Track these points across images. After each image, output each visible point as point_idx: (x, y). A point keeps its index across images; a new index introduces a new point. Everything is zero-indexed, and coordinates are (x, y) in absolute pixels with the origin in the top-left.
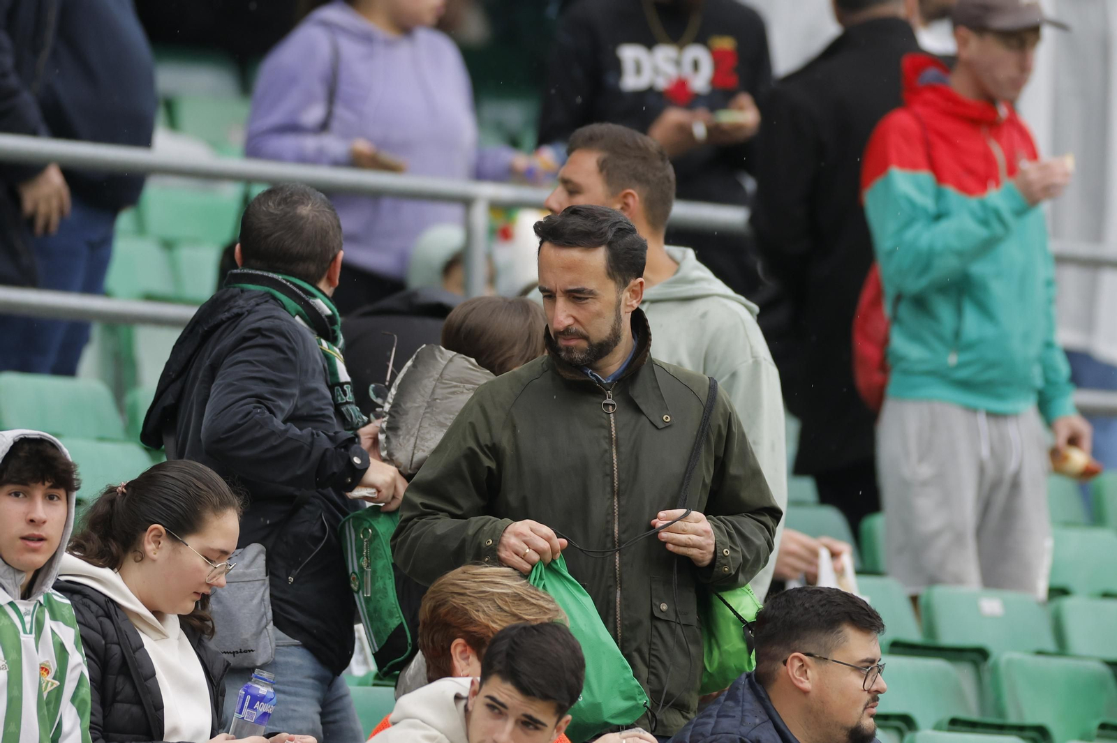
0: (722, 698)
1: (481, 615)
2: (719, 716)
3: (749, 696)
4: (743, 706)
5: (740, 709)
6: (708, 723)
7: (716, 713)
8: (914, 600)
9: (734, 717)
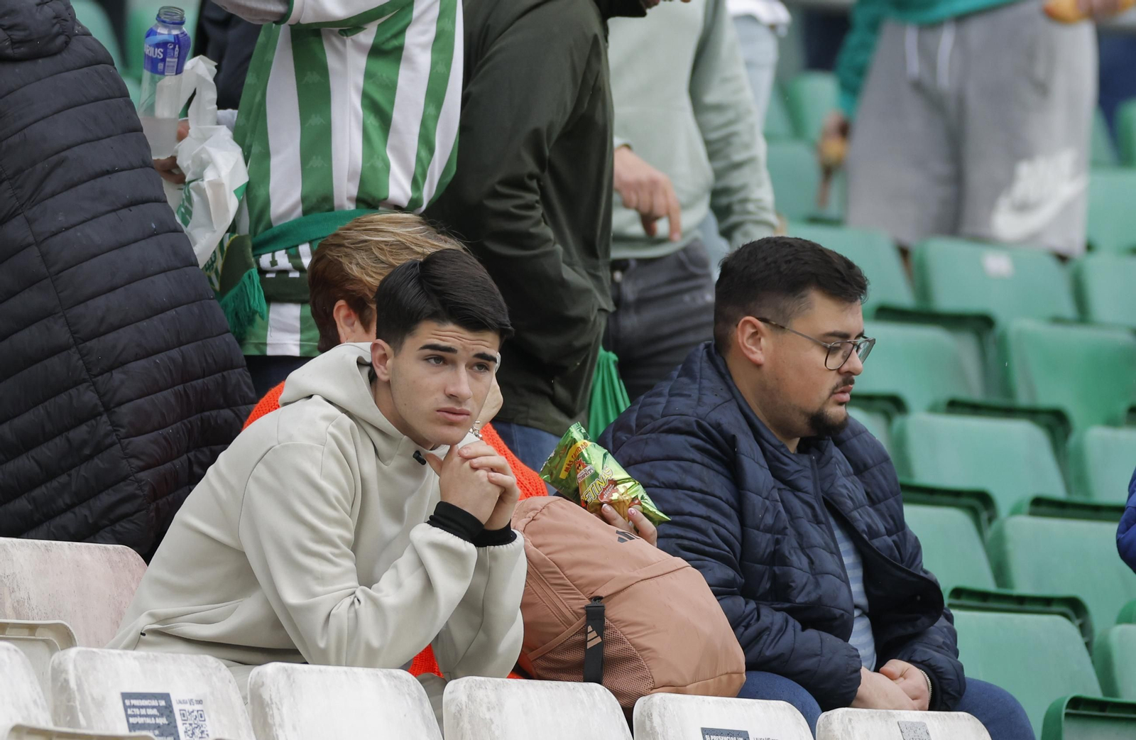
0: (675, 374)
1: (354, 267)
2: (671, 395)
3: (709, 372)
4: (700, 383)
5: (697, 386)
6: (658, 403)
7: (667, 390)
8: (904, 252)
9: (690, 396)
